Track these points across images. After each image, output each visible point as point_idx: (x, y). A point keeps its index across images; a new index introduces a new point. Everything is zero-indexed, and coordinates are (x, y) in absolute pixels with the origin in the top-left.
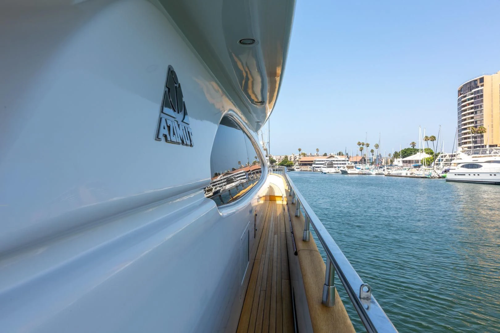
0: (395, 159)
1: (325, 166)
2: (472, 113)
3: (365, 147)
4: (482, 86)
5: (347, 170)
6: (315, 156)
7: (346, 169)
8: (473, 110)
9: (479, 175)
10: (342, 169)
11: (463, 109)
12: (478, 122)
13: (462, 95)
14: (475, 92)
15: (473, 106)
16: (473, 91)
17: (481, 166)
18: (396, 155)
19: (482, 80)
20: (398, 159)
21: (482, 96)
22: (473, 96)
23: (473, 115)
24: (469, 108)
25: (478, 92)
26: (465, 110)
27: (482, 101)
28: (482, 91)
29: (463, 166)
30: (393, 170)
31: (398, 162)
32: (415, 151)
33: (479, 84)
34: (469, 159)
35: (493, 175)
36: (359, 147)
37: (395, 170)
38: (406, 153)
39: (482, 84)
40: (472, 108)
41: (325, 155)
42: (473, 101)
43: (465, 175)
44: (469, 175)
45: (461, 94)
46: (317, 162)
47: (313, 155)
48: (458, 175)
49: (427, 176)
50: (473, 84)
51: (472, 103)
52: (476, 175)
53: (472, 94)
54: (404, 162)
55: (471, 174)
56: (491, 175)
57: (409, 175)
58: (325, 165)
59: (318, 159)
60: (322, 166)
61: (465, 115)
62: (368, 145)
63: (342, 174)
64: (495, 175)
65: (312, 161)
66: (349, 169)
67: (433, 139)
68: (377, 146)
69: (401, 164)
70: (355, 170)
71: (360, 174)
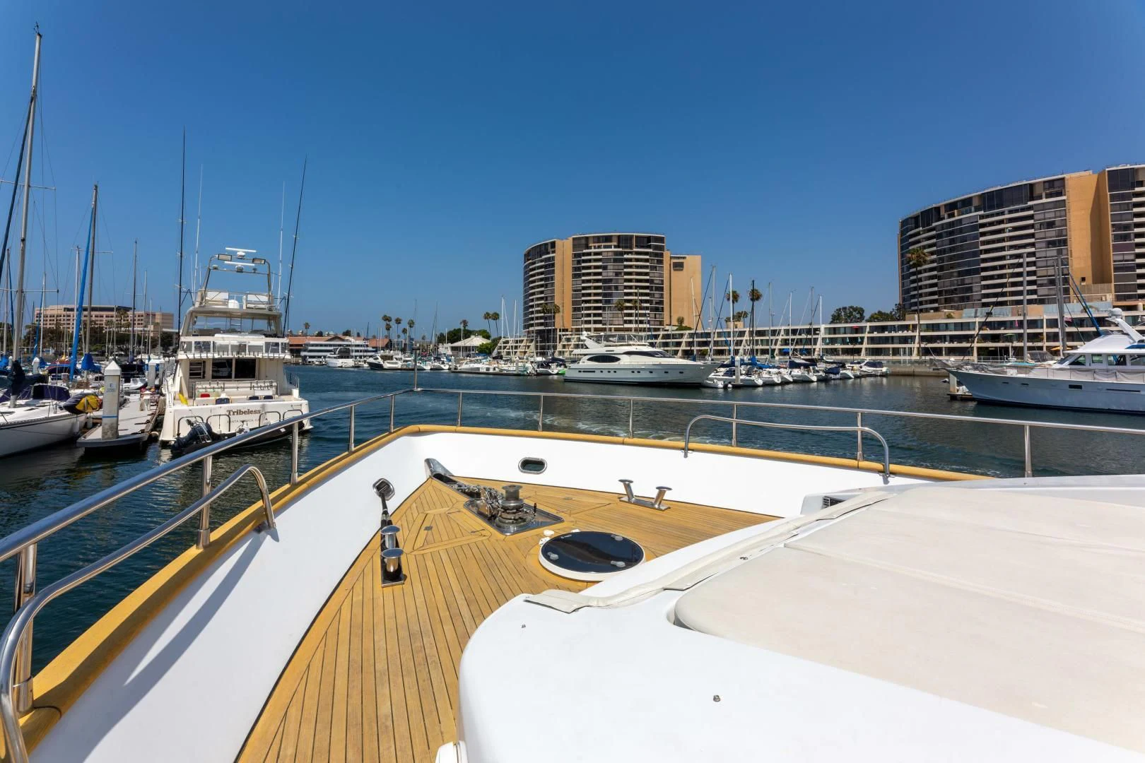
0: (440, 345)
1: (335, 356)
2: (542, 286)
3: (393, 323)
4: (554, 252)
5: (382, 363)
6: (300, 336)
7: (380, 361)
8: (543, 282)
9: (615, 372)
10: (371, 360)
11: (531, 279)
12: (549, 298)
13: (530, 261)
14: (546, 258)
15: (543, 276)
16: (544, 257)
17: (618, 359)
18: (441, 339)
19: (553, 244)
20: (445, 345)
21: (553, 265)
22: (543, 263)
23: (543, 289)
24: (538, 279)
25: (549, 259)
26: (534, 282)
27: (553, 272)
28: (553, 258)
29: (590, 359)
30: (462, 363)
31: (445, 349)
32: (468, 334)
33: (550, 250)
34: (600, 349)
35: (636, 372)
36: (384, 323)
37: (466, 364)
38: (454, 336)
39: (553, 250)
40: (541, 280)
41: (320, 334)
42: (543, 270)
43: (594, 372)
44: (602, 372)
45: (528, 260)
46: (310, 348)
47: (294, 333)
48: (584, 372)
49: (522, 373)
50: (543, 248)
51: (542, 273)
52: (612, 371)
53: (542, 261)
54: (453, 349)
55: (603, 371)
56: (633, 372)
57: (491, 371)
58: (335, 354)
59: (312, 342)
60: (328, 354)
61: (533, 288)
62: (398, 321)
63: (372, 369)
64: (639, 372)
65: (301, 345)
66: (386, 362)
67: (496, 316)
68: (411, 324)
69: (449, 352)
70: (396, 363)
71: (405, 369)
